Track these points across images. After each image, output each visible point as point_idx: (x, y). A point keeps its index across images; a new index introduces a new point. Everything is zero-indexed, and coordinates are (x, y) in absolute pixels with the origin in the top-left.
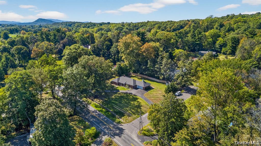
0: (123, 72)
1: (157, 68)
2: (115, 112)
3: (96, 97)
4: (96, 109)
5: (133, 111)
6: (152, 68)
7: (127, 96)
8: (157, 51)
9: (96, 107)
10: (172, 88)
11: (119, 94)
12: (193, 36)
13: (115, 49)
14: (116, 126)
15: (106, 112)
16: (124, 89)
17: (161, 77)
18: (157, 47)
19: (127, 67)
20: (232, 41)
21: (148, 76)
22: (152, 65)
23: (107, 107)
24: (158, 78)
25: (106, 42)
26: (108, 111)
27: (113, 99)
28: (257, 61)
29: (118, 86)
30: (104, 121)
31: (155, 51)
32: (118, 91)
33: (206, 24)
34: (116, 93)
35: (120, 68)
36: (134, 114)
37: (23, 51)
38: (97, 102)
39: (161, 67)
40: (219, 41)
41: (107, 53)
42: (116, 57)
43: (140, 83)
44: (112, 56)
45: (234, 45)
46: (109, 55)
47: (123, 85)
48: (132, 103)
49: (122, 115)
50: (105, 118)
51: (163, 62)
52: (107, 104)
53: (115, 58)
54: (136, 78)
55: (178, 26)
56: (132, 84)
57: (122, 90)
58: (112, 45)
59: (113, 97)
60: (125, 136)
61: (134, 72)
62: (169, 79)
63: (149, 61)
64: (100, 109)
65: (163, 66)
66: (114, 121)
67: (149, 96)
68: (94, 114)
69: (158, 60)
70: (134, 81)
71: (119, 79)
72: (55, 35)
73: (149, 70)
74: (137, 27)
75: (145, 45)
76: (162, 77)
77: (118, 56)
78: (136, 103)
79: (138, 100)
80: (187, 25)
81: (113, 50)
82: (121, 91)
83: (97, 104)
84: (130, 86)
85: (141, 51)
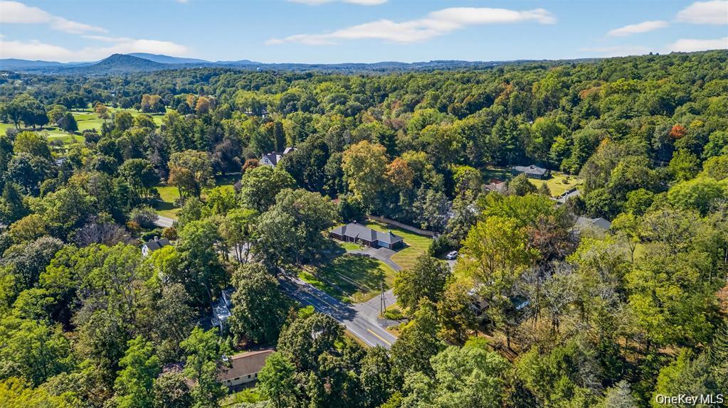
0: (352, 214)
1: (417, 207)
2: (340, 286)
3: (306, 262)
4: (308, 282)
5: (371, 284)
6: (407, 208)
7: (361, 260)
8: (420, 170)
9: (308, 278)
10: (441, 245)
11: (346, 256)
12: (501, 133)
13: (335, 165)
14: (344, 306)
15: (325, 286)
16: (356, 248)
17: (424, 225)
18: (420, 162)
19: (359, 203)
20: (581, 146)
21: (401, 222)
22: (407, 201)
23: (327, 279)
24: (419, 226)
25: (316, 151)
26: (329, 285)
27: (336, 265)
28: (610, 193)
29: (343, 242)
30: (324, 300)
31: (417, 170)
32: (344, 251)
33: (543, 96)
34: (340, 255)
35: (347, 207)
36: (373, 288)
37: (145, 170)
38: (308, 270)
39: (424, 206)
40: (557, 144)
41: (318, 173)
42: (336, 181)
43: (384, 235)
44: (329, 180)
45: (584, 154)
46: (322, 177)
47: (352, 239)
48: (369, 271)
49: (352, 290)
50: (324, 296)
51: (427, 197)
52: (327, 274)
53: (334, 183)
54: (376, 226)
55: (479, 95)
56: (369, 239)
57: (351, 249)
58: (327, 156)
59: (336, 261)
60: (359, 319)
61: (374, 214)
62: (438, 229)
63: (401, 194)
64: (314, 282)
65: (427, 205)
66: (340, 300)
67: (399, 260)
68: (306, 290)
69: (419, 193)
70: (374, 233)
71: (344, 229)
72: (202, 132)
73: (401, 210)
74: (382, 92)
75: (394, 163)
76: (426, 224)
77: (341, 181)
78: (375, 272)
79: (380, 267)
80: (502, 94)
81: (330, 167)
82: (349, 251)
83: (307, 273)
84: (365, 242)
85: (387, 175)
